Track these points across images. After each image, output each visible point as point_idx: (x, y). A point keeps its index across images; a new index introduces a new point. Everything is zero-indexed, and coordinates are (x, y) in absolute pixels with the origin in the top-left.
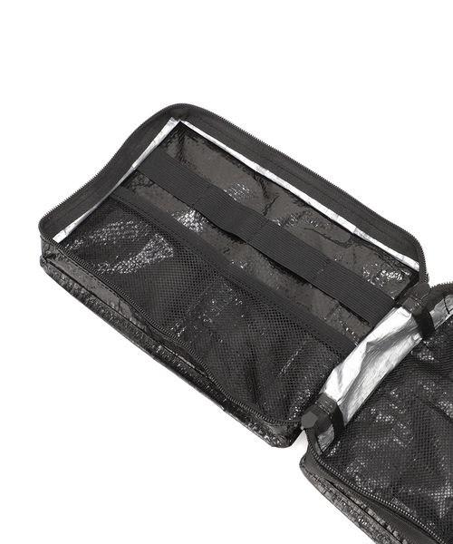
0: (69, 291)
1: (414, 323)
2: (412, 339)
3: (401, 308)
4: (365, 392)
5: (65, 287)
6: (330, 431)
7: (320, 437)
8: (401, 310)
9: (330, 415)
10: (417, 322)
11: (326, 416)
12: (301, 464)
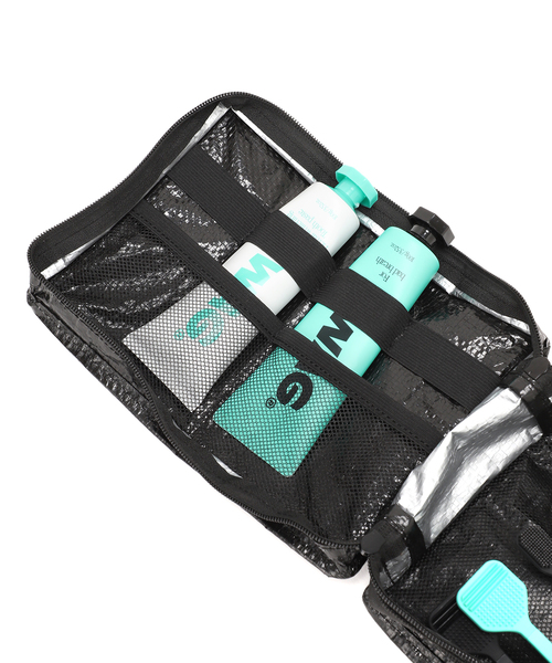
0: (66, 345)
1: (525, 411)
2: (528, 433)
3: (507, 390)
4: (456, 503)
5: (60, 338)
6: (405, 556)
7: (390, 564)
8: (507, 392)
9: (404, 534)
10: (530, 410)
11: (398, 536)
12: (364, 596)
